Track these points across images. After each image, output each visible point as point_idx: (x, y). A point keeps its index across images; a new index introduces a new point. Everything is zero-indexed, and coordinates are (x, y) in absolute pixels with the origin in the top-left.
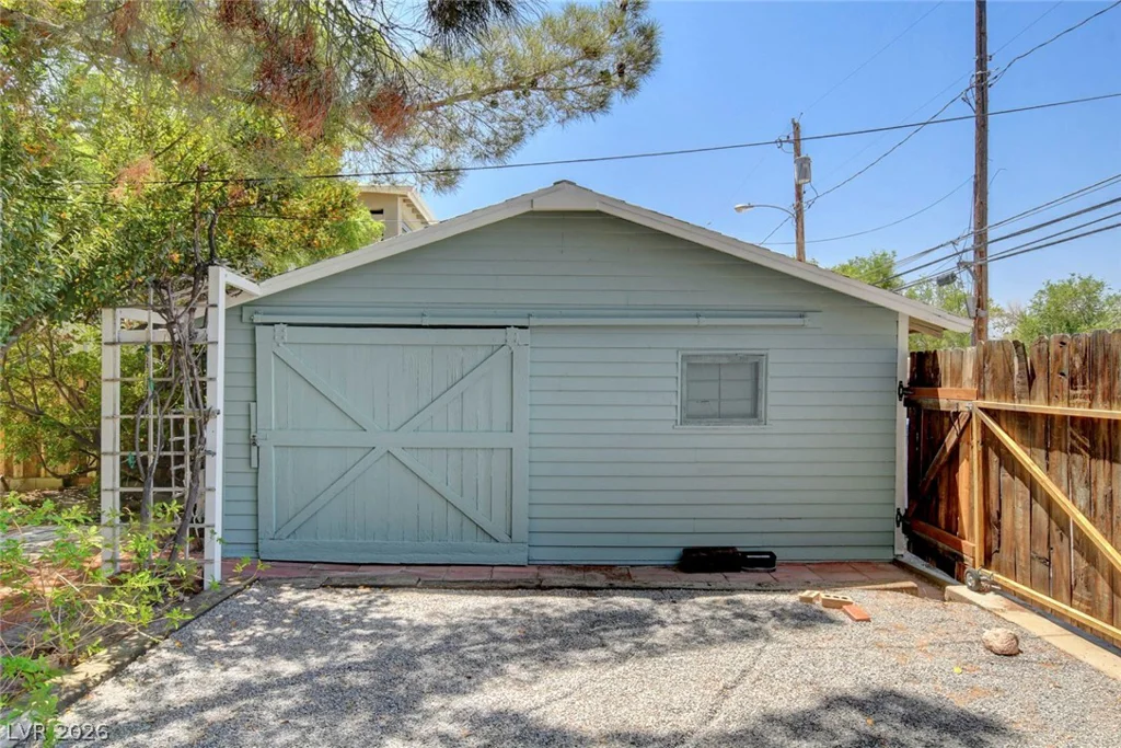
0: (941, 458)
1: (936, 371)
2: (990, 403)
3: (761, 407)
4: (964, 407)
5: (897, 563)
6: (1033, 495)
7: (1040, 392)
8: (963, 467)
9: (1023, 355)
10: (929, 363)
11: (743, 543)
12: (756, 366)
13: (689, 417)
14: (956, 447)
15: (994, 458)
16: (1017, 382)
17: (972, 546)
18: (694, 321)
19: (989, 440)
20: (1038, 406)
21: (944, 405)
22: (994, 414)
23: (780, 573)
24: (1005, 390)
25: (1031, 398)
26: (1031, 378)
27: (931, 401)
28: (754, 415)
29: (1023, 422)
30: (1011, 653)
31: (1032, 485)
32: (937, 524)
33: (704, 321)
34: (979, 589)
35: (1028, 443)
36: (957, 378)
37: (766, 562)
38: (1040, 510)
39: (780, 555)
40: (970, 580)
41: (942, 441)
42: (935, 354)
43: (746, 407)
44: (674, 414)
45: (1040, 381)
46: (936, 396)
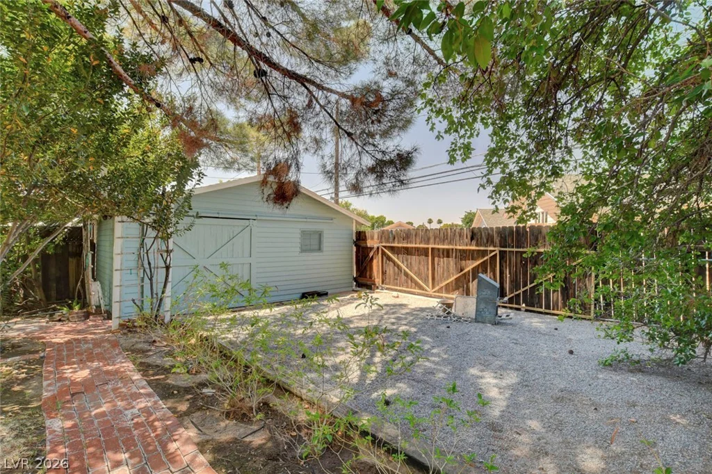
0: (368, 259)
1: (366, 236)
2: (384, 244)
3: (322, 246)
4: (376, 246)
5: (353, 291)
6: (394, 265)
7: (396, 242)
8: (375, 261)
9: (392, 234)
10: (362, 234)
11: (319, 289)
12: (320, 235)
13: (303, 251)
14: (372, 257)
15: (385, 258)
16: (391, 240)
17: (378, 281)
18: (305, 220)
19: (383, 253)
20: (396, 245)
21: (369, 245)
22: (385, 247)
23: (329, 296)
24: (388, 241)
25: (394, 243)
26: (394, 238)
27: (364, 245)
28: (320, 249)
29: (392, 249)
30: (398, 297)
31: (394, 263)
32: (366, 277)
33: (309, 220)
34: (382, 289)
35: (393, 253)
36: (372, 238)
37: (326, 294)
38: (396, 268)
39: (329, 293)
40: (380, 288)
41: (368, 255)
42: (365, 232)
43: (317, 247)
44: (298, 250)
45: (396, 239)
46: (366, 243)
